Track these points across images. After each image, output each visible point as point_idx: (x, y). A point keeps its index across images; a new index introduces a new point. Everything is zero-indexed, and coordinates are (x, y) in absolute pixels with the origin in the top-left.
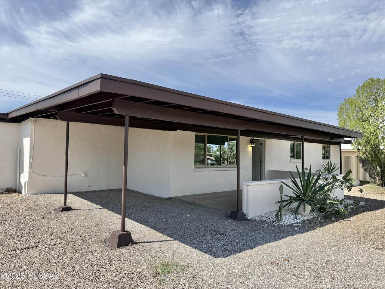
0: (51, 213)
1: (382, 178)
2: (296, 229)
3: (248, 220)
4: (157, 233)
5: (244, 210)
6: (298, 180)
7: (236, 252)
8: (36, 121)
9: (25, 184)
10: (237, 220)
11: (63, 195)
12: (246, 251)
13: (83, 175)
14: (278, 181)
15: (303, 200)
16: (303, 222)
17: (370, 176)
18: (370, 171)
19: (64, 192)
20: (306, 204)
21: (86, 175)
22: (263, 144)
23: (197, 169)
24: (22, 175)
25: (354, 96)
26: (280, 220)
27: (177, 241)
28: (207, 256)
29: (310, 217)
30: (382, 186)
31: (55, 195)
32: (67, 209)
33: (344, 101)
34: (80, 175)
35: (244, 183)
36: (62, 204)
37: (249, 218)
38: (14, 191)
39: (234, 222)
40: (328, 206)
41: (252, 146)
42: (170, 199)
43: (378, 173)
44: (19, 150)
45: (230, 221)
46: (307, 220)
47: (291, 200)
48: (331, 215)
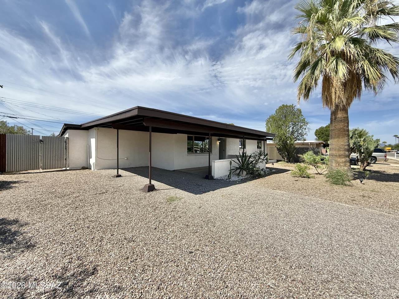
0: (110, 178)
1: (288, 158)
2: (237, 182)
3: (214, 179)
4: (168, 186)
5: (213, 175)
6: (240, 159)
7: (206, 192)
8: (98, 129)
9: (93, 164)
10: (208, 179)
11: (117, 170)
12: (211, 192)
13: (126, 159)
14: (230, 160)
15: (242, 169)
16: (242, 179)
17: (283, 157)
18: (282, 155)
19: (117, 168)
20: (244, 171)
21: (127, 159)
22: (225, 141)
23: (189, 155)
24: (90, 159)
25: (275, 114)
26: (230, 179)
27: (177, 189)
28: (192, 194)
29: (246, 177)
30: (288, 162)
31: (111, 170)
32: (119, 176)
33: (269, 117)
34: (124, 159)
35: (212, 161)
36: (116, 174)
37: (215, 178)
38: (87, 168)
39: (207, 180)
40: (255, 172)
41: (219, 141)
42: (174, 171)
43: (286, 155)
44: (88, 146)
45: (205, 180)
46: (244, 178)
47: (237, 169)
48: (257, 176)
